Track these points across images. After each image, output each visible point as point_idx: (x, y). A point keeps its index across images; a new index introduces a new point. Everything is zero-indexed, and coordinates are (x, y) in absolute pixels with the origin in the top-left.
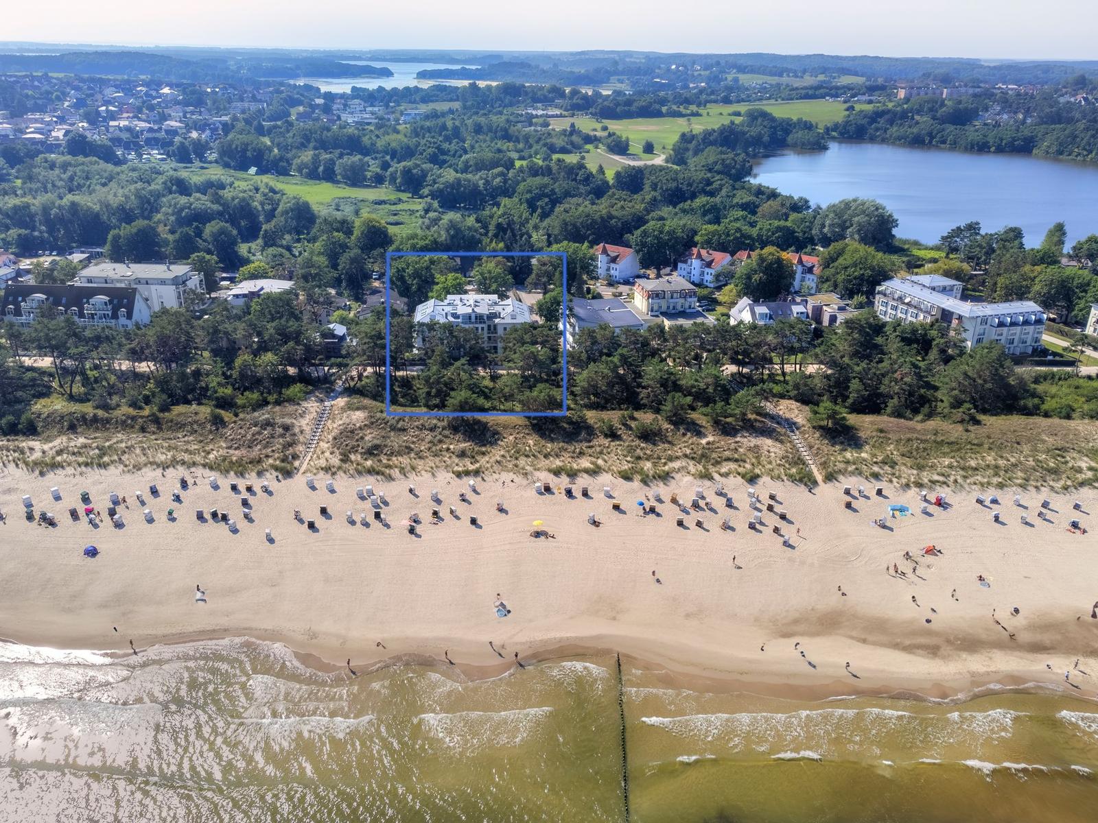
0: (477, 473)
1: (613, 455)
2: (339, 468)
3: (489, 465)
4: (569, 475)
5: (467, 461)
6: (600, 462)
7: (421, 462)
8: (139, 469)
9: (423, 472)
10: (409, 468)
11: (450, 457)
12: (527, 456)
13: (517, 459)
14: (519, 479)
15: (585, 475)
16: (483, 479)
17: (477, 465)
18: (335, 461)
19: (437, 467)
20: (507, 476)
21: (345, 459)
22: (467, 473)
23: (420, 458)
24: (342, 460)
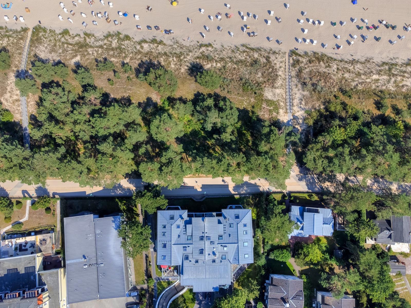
0: (201, 46)
1: (131, 51)
2: (269, 53)
3: (196, 50)
4: (156, 40)
5: (206, 53)
6: (138, 47)
7: (230, 55)
8: (366, 60)
9: (228, 48)
10: (235, 51)
11: (215, 57)
12: (175, 53)
13: (181, 53)
14: (181, 41)
15: (148, 40)
16: (198, 42)
17: (201, 50)
18: (272, 58)
19: (221, 51)
20: (186, 43)
21: (268, 58)
22: (206, 46)
23: (230, 58)
24: (270, 58)
